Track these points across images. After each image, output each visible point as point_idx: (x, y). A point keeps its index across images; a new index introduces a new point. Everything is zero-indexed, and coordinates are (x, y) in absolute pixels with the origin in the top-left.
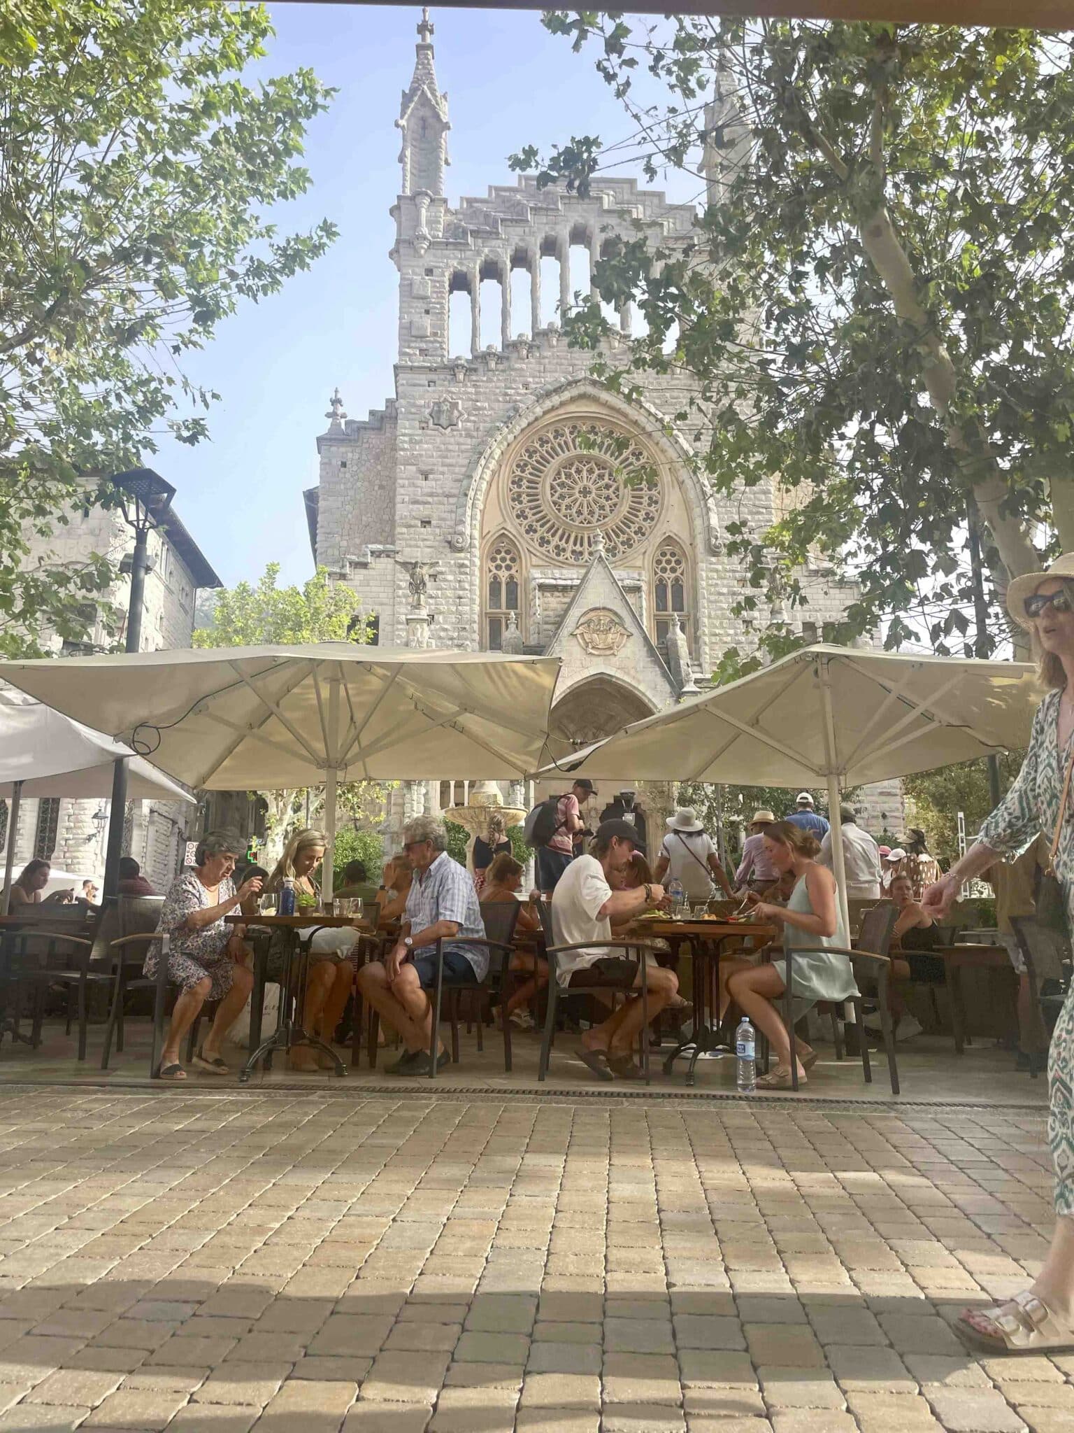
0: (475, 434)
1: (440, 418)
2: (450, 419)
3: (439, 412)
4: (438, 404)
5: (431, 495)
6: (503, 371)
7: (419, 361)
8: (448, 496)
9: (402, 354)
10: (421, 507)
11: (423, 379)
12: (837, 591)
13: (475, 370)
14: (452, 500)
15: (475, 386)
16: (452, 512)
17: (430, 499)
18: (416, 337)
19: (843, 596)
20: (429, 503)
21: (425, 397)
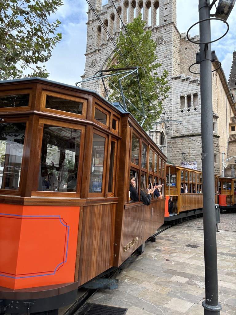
0: (100, 66)
1: (93, 64)
2: (95, 64)
3: (93, 63)
4: (92, 61)
5: (90, 84)
6: (106, 47)
7: (90, 52)
8: (94, 83)
9: (87, 51)
10: (88, 87)
11: (90, 56)
12: (191, 84)
13: (100, 50)
14: (95, 84)
15: (101, 54)
16: (94, 87)
17: (90, 85)
18: (89, 46)
19: (192, 86)
20: (90, 86)
21: (90, 60)
